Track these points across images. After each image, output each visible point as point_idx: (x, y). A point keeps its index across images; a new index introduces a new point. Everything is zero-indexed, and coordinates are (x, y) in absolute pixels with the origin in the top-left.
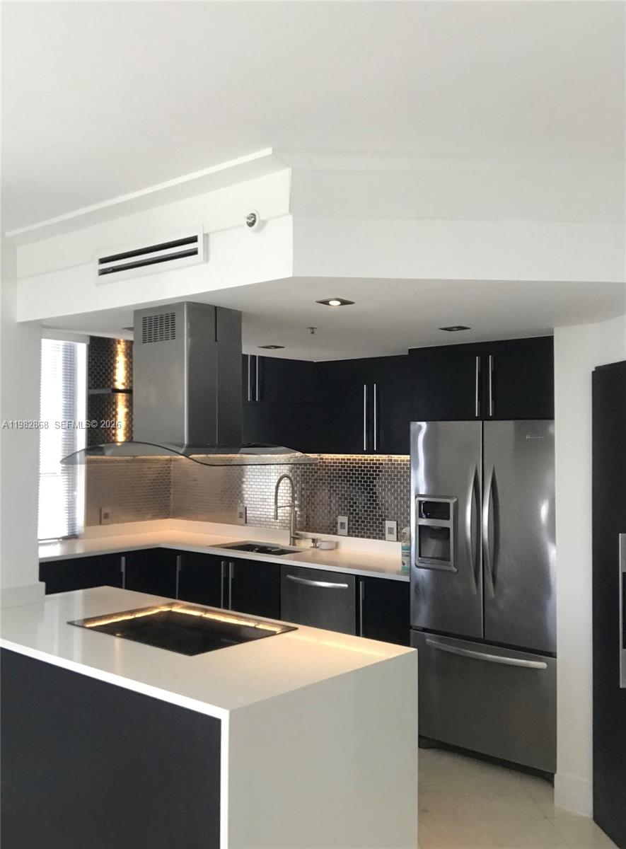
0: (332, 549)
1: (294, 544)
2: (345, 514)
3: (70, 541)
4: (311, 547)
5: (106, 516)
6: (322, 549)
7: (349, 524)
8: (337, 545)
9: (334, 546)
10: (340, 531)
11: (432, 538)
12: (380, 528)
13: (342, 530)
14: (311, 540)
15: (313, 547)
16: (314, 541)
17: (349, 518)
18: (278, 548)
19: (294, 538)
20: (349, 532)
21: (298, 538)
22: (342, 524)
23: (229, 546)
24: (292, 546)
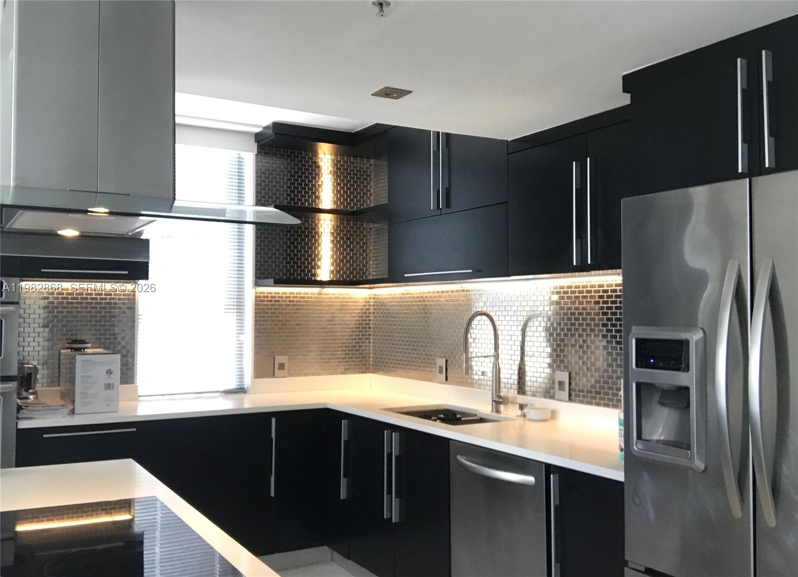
0: (546, 420)
1: (498, 411)
2: (564, 368)
3: (236, 396)
4: (517, 416)
5: (282, 366)
6: (530, 420)
7: (570, 383)
8: (553, 414)
9: (549, 416)
10: (559, 393)
11: (662, 404)
12: (615, 391)
13: (561, 392)
14: (518, 406)
15: (520, 416)
16: (522, 407)
17: (569, 373)
18: (476, 415)
19: (497, 403)
20: (570, 395)
21: (501, 403)
22: (561, 383)
23: (406, 410)
24: (494, 414)
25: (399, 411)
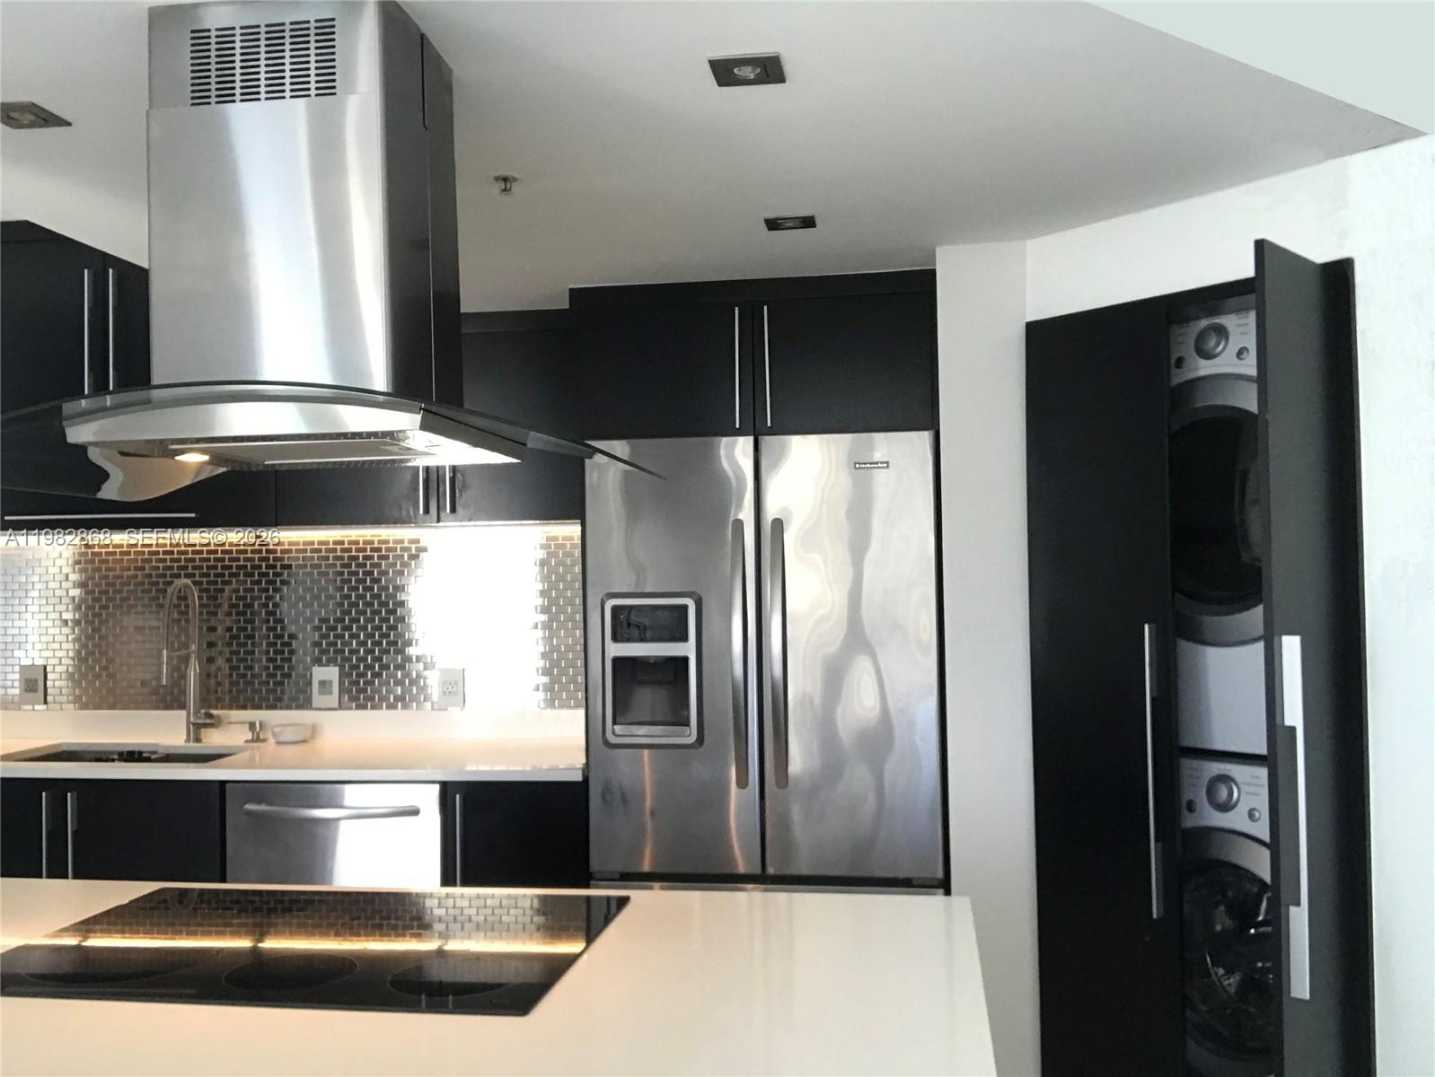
0: (304, 741)
1: (198, 740)
2: (329, 662)
4: (247, 741)
6: (277, 743)
7: (341, 683)
8: (314, 730)
9: (307, 733)
10: (317, 699)
13: (324, 697)
14: (247, 725)
15: (252, 741)
16: (252, 726)
17: (342, 668)
18: (157, 753)
19: (198, 726)
20: (341, 699)
21: (206, 726)
22: (324, 684)
23: (37, 754)
24: (192, 744)
25: (22, 757)
